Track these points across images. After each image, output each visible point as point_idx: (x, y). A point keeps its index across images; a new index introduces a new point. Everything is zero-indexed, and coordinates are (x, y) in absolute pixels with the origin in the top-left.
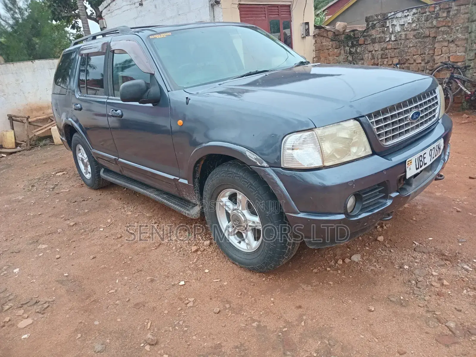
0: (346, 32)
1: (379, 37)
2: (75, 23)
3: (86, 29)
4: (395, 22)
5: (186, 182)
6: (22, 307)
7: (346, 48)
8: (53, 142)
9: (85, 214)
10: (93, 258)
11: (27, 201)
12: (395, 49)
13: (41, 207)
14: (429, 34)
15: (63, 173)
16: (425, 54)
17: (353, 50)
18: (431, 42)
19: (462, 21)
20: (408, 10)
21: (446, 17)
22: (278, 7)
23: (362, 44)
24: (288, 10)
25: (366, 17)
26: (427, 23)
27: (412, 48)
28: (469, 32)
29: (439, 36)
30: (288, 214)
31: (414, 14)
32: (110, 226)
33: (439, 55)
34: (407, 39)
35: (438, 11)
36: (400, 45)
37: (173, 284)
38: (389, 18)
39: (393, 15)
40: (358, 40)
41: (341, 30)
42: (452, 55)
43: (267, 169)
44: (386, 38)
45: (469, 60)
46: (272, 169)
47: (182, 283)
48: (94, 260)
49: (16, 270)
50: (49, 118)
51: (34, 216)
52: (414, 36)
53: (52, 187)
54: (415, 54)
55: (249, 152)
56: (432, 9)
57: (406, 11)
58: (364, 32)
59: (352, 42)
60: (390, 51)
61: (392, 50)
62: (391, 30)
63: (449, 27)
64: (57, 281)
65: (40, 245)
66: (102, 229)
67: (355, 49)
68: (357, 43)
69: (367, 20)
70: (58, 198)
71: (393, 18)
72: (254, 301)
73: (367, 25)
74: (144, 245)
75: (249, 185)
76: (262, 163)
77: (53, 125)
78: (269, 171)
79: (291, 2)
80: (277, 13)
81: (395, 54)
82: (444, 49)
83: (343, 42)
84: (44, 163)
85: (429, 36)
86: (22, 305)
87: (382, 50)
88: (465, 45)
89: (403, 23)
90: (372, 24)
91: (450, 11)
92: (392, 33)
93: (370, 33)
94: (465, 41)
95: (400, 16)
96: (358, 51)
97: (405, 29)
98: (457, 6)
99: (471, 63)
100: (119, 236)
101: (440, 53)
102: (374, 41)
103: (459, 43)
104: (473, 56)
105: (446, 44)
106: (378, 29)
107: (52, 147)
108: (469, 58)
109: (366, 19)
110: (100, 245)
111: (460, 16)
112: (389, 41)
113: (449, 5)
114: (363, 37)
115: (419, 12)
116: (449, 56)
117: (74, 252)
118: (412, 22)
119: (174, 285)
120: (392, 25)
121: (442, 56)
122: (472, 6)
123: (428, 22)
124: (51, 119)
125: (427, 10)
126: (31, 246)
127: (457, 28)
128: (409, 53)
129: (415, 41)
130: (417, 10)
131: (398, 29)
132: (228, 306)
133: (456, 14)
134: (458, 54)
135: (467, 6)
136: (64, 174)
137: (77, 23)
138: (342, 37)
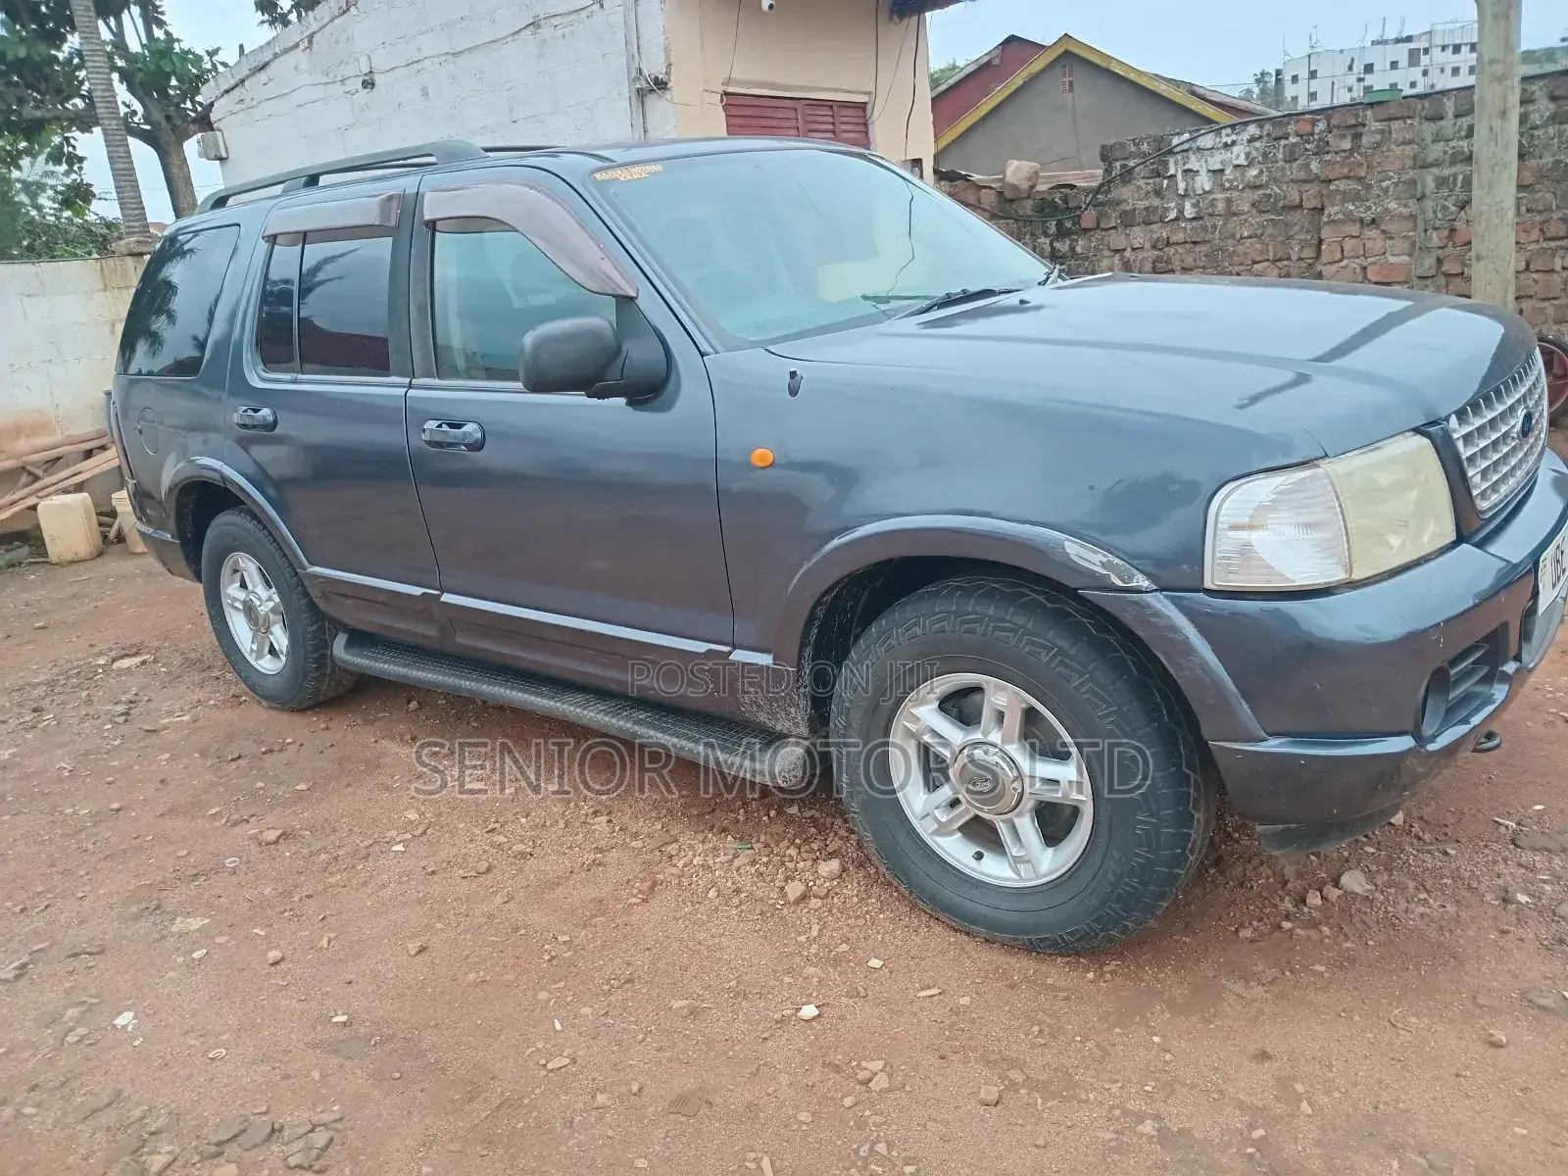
0: (1038, 192)
1: (1146, 209)
2: (61, 143)
3: (122, 166)
4: (1193, 164)
5: (765, 660)
6: (220, 1154)
7: (1041, 240)
8: (45, 554)
9: (300, 797)
10: (420, 952)
11: (38, 762)
12: (1195, 243)
13: (109, 783)
14: (1298, 201)
15: (141, 659)
16: (1289, 259)
17: (1063, 246)
18: (1307, 224)
19: (1397, 165)
20: (1233, 127)
21: (1351, 151)
22: (831, 107)
23: (1090, 230)
24: (861, 120)
25: (1103, 147)
26: (1291, 167)
27: (1249, 240)
28: (1419, 196)
29: (1333, 205)
30: (1221, 744)
31: (1251, 140)
32: (424, 833)
33: (1335, 262)
34: (1230, 214)
35: (1321, 132)
36: (1212, 233)
37: (777, 1016)
38: (1175, 150)
39: (1187, 141)
40: (1079, 216)
41: (1025, 185)
42: (1374, 263)
43: (1148, 597)
44: (1167, 209)
45: (1418, 277)
46: (1166, 597)
47: (809, 1011)
48: (425, 956)
49: (125, 1019)
50: (24, 468)
51: (97, 818)
52: (1253, 205)
53: (120, 708)
54: (1258, 259)
55: (1074, 542)
56: (1306, 128)
57: (1229, 131)
58: (1098, 190)
59: (1059, 221)
60: (1180, 250)
61: (1188, 246)
62: (1182, 186)
63: (1360, 179)
64: (316, 1046)
65: (179, 919)
66: (399, 848)
67: (1068, 242)
68: (1074, 224)
69: (1106, 156)
70: (162, 749)
71: (1187, 151)
72: (1099, 1053)
73: (1106, 170)
74: (592, 893)
75: (1055, 656)
76: (1131, 578)
77: (40, 494)
78: (1160, 602)
79: (868, 93)
80: (831, 127)
81: (1195, 260)
82: (1349, 244)
83: (1031, 222)
84: (40, 628)
85: (1300, 206)
86: (219, 1144)
87: (1154, 247)
88: (1411, 234)
89: (1218, 167)
90: (1123, 166)
91: (1361, 135)
92: (1185, 196)
93: (1114, 194)
94: (1410, 224)
95: (1210, 146)
96: (1079, 249)
97: (1227, 185)
98: (1380, 121)
99: (1427, 286)
100: (483, 866)
101: (1338, 256)
102: (1128, 220)
103: (1392, 228)
104: (1430, 268)
105: (1354, 229)
106: (1141, 182)
107: (42, 571)
108: (1421, 272)
109: (1101, 154)
110: (420, 902)
111: (1389, 150)
112: (1176, 219)
113: (1357, 116)
114: (1094, 206)
115: (1268, 135)
116: (1365, 264)
117: (333, 936)
118: (1245, 164)
119: (781, 1021)
120: (1185, 171)
121: (1342, 264)
122: (1421, 124)
123: (1295, 165)
124: (30, 473)
125: (1291, 129)
126: (144, 925)
127: (1384, 184)
128: (1238, 256)
129: (1256, 219)
130: (1261, 127)
131: (1203, 182)
132: (1017, 1076)
133: (1378, 145)
134: (1392, 260)
135: (1409, 121)
136: (144, 662)
137: (69, 144)
138: (1027, 208)
